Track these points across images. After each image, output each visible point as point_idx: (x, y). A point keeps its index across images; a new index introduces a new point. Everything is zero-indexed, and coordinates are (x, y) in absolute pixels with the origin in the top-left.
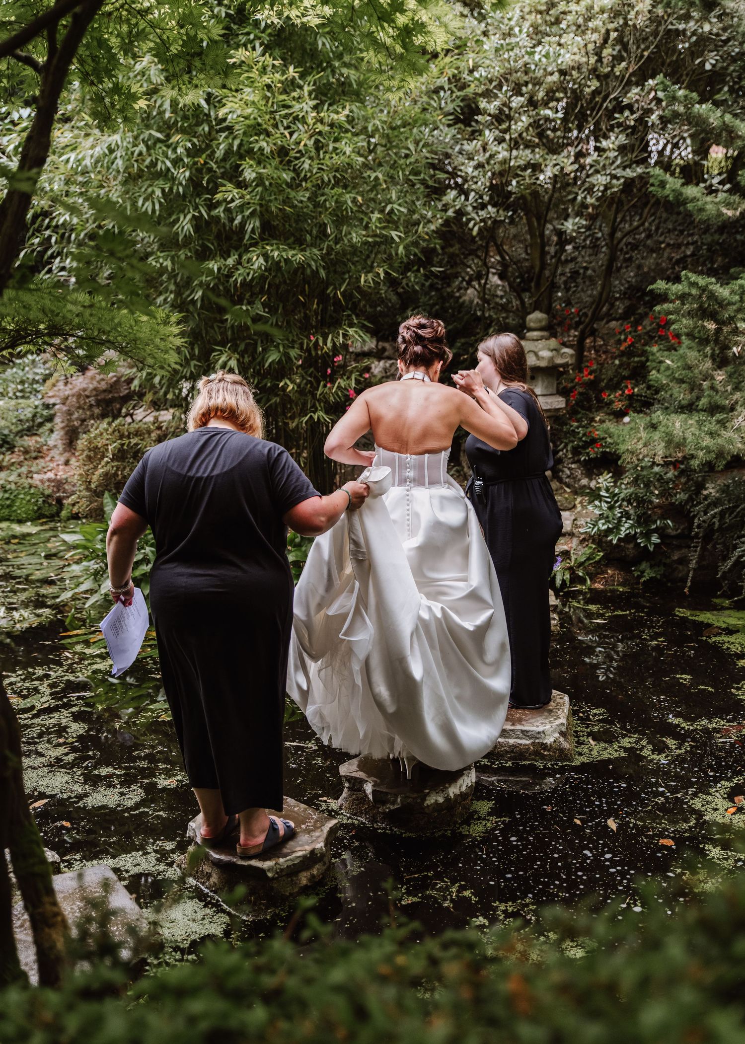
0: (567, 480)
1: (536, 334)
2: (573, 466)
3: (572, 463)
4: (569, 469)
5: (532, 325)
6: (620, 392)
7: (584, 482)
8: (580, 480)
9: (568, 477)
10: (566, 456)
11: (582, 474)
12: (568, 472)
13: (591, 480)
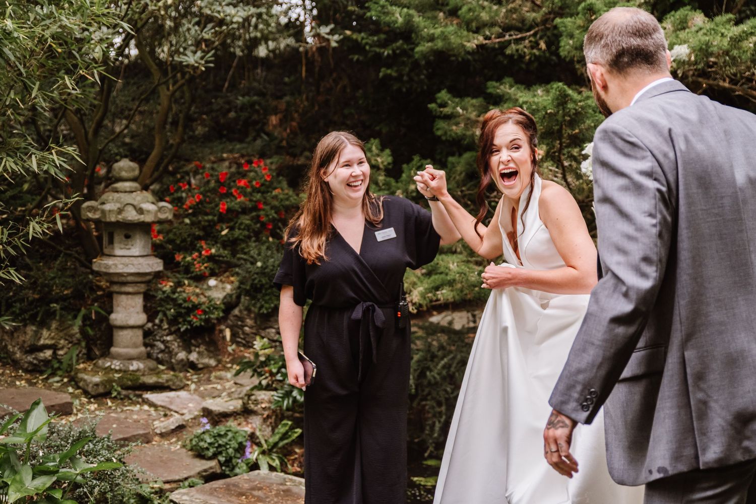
0: (160, 356)
1: (127, 185)
2: (169, 338)
3: (167, 335)
4: (163, 342)
5: (124, 174)
6: (197, 254)
7: (182, 355)
8: (176, 354)
9: (162, 351)
10: (160, 327)
11: (179, 346)
12: (162, 346)
13: (190, 352)
